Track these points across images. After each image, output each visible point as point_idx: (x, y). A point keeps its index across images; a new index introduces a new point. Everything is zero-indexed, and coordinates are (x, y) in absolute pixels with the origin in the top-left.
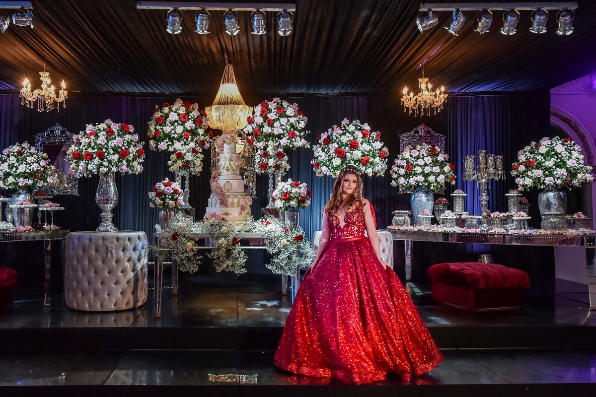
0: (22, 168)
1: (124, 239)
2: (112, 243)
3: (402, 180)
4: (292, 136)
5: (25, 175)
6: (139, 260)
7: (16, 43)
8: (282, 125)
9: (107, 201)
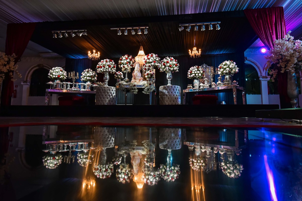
0: (88, 75)
1: (110, 88)
2: (106, 88)
3: (190, 76)
4: (155, 62)
5: (89, 76)
6: (114, 94)
7: (86, 42)
8: (152, 59)
9: (106, 79)
